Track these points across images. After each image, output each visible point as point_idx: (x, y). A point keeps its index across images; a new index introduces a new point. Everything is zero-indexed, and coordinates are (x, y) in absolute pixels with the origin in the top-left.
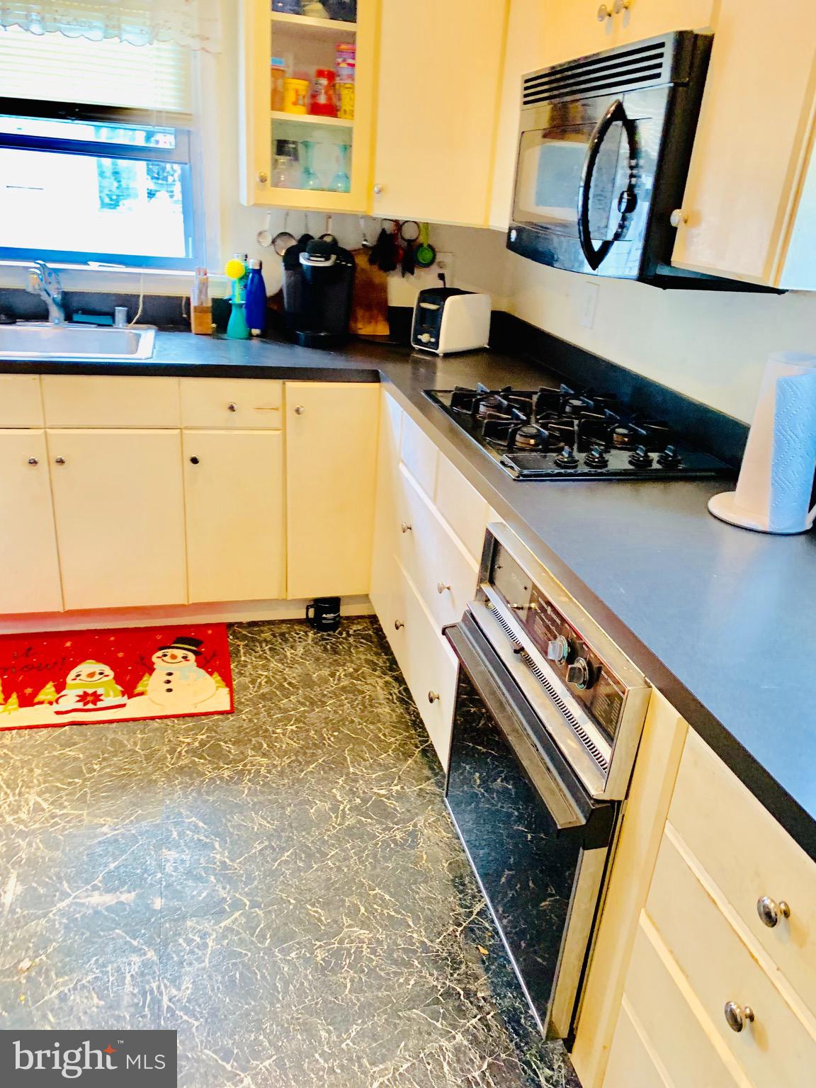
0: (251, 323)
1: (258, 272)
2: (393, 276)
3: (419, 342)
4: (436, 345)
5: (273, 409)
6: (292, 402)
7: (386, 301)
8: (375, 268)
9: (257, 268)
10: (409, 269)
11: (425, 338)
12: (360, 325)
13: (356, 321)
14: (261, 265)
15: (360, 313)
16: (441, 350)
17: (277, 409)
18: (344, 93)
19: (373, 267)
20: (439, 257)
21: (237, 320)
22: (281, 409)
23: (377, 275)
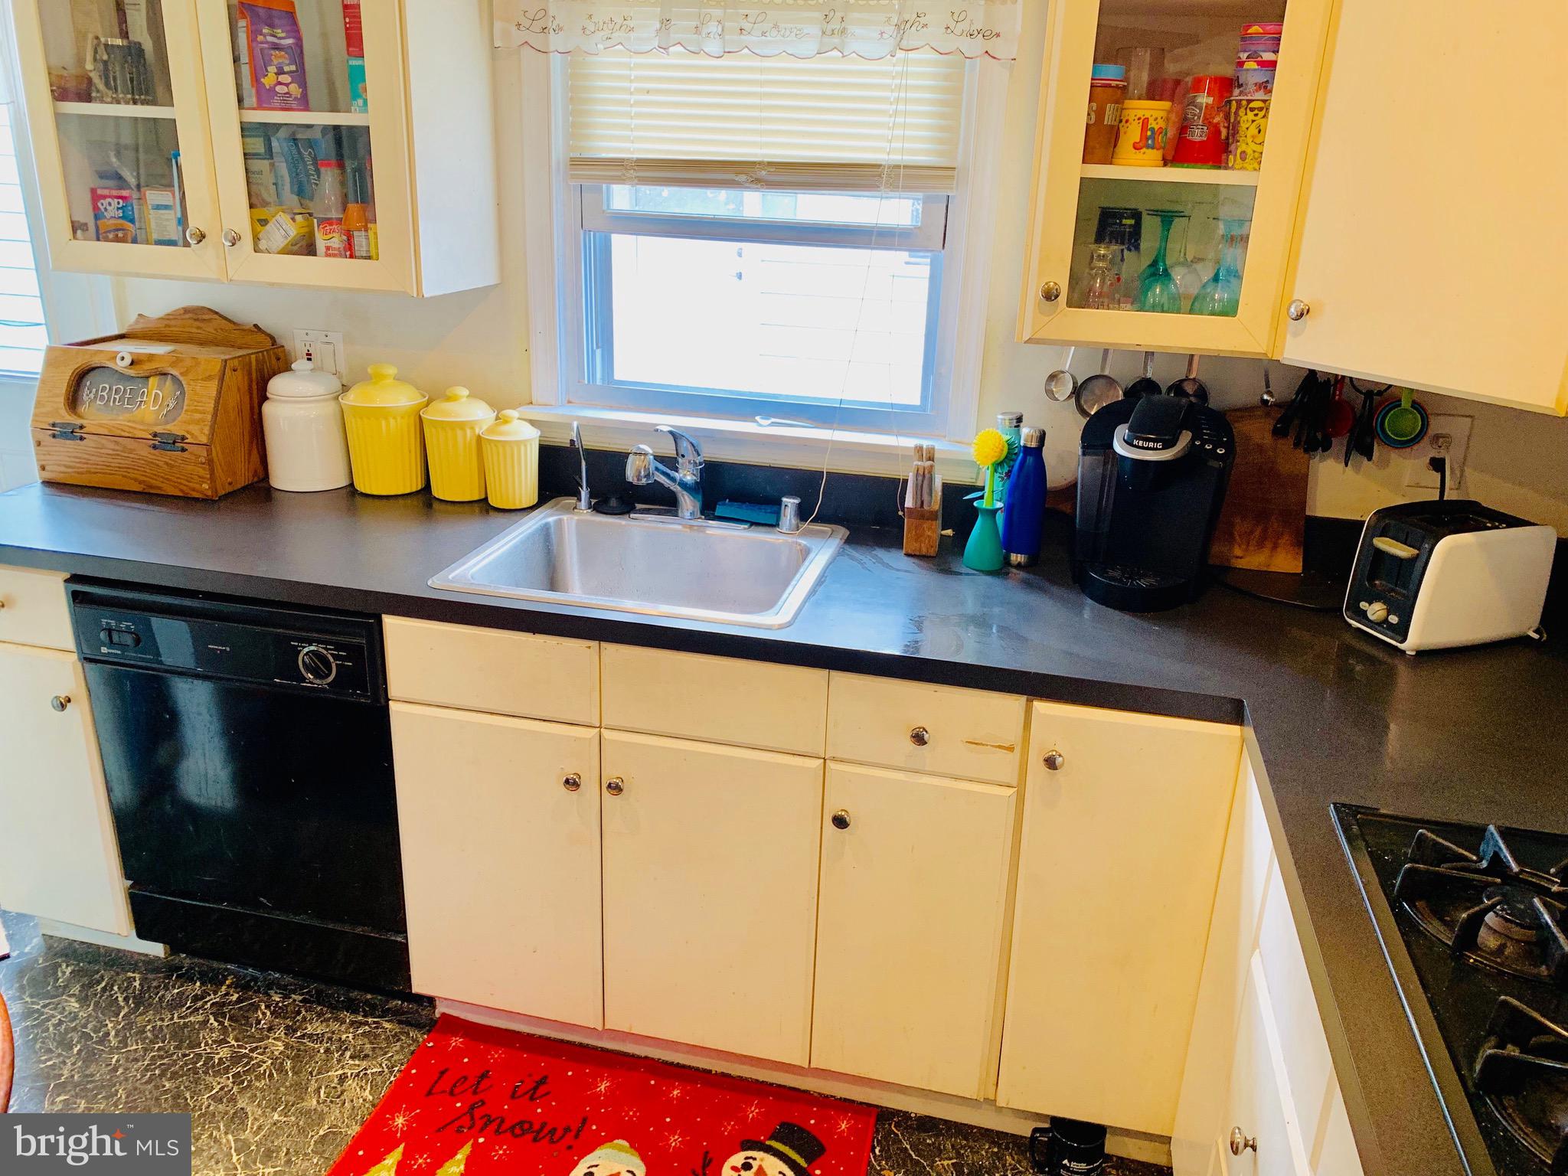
0: (1009, 543)
1: (1034, 453)
2: (1322, 460)
3: (1362, 616)
4: (1402, 631)
5: (1000, 747)
6: (1043, 741)
7: (1303, 504)
8: (1286, 445)
9: (1034, 445)
10: (1361, 446)
11: (1376, 610)
12: (1238, 552)
13: (1230, 539)
14: (1042, 437)
15: (1240, 526)
16: (1413, 642)
17: (1011, 749)
18: (1246, 118)
19: (1280, 441)
20: (1436, 426)
21: (980, 538)
22: (1018, 750)
23: (1286, 456)
